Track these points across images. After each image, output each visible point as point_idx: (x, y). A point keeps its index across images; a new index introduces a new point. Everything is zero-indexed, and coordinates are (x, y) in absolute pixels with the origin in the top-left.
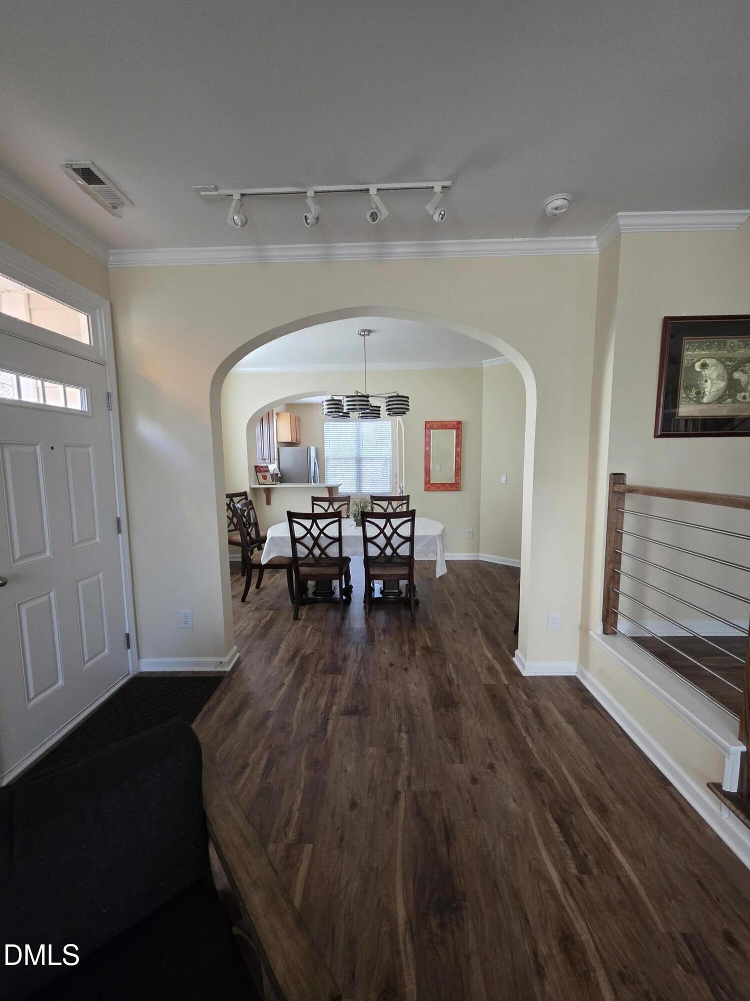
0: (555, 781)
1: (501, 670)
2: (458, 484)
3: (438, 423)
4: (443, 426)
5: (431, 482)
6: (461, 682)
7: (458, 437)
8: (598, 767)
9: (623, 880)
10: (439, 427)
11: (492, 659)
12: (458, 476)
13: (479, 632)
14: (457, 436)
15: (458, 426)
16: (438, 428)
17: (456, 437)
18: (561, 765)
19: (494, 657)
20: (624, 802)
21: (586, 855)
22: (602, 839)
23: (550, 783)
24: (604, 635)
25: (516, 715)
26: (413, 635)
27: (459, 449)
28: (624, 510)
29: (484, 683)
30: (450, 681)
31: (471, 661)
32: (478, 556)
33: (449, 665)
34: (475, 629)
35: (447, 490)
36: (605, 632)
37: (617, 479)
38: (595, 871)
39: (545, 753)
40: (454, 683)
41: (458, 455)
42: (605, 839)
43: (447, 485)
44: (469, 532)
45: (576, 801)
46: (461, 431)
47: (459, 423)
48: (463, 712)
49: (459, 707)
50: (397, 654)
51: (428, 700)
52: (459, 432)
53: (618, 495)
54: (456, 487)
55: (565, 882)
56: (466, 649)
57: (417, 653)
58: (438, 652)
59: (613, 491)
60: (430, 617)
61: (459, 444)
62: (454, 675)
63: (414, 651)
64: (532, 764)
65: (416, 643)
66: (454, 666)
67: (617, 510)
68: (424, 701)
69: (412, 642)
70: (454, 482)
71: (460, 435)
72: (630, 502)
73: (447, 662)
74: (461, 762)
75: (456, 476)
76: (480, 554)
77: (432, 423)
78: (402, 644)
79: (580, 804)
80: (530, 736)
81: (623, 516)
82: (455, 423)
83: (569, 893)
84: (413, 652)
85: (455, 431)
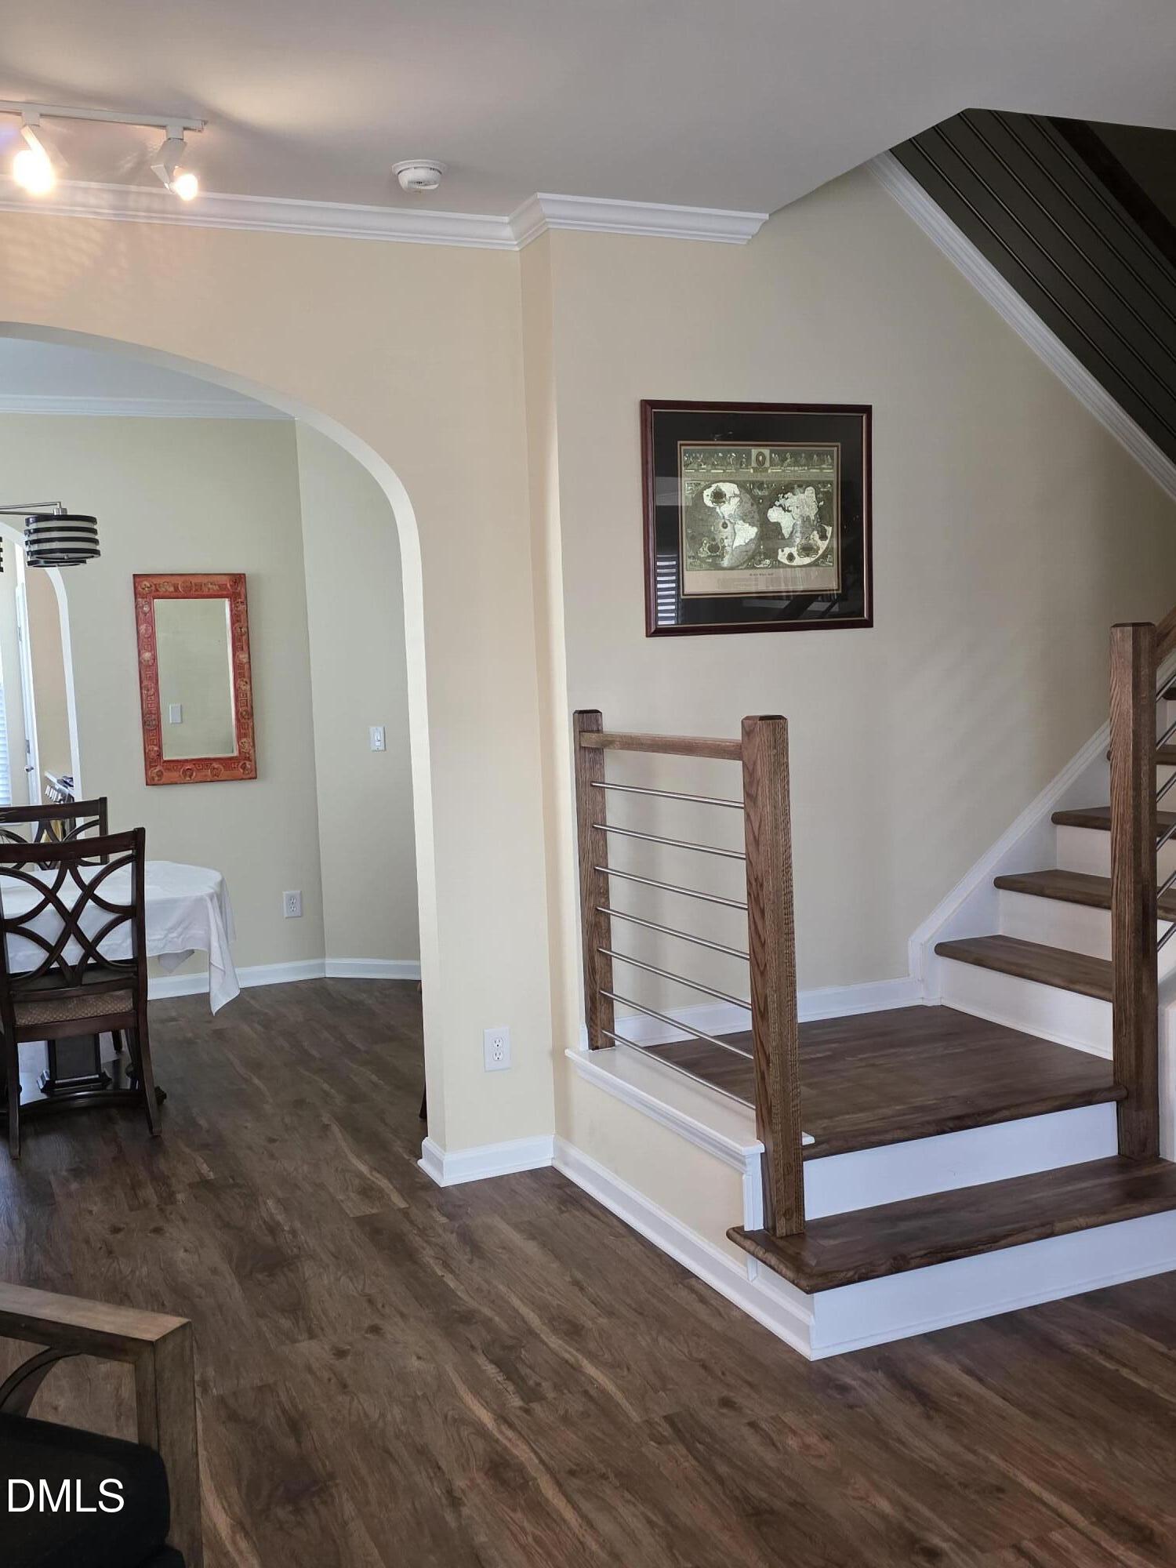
0: (497, 1319)
1: (391, 1187)
2: (249, 759)
3: (174, 580)
4: (190, 587)
5: (166, 758)
6: (298, 1225)
7: (239, 619)
8: (576, 1283)
9: (593, 1392)
10: (176, 589)
11: (371, 1172)
12: (245, 735)
13: (335, 1129)
14: (236, 618)
15: (234, 588)
16: (176, 595)
17: (233, 624)
18: (509, 1297)
19: (373, 1169)
20: (611, 1313)
21: (538, 1385)
22: (567, 1362)
23: (487, 1323)
24: (591, 1051)
25: (424, 1249)
26: (162, 1165)
27: (243, 657)
28: (604, 783)
29: (351, 1216)
30: (273, 1229)
31: (321, 1186)
32: (322, 967)
33: (265, 1203)
34: (326, 1127)
35: (216, 779)
36: (594, 1046)
37: (586, 720)
38: (551, 1395)
39: (479, 1290)
40: (283, 1230)
41: (243, 672)
42: (572, 1360)
43: (216, 765)
44: (291, 898)
45: (531, 1332)
46: (245, 602)
47: (238, 579)
48: (308, 1269)
49: (299, 1264)
50: (126, 1207)
51: (224, 1267)
52: (241, 607)
53: (591, 755)
54: (244, 767)
55: (502, 1418)
56: (306, 1168)
57: (180, 1197)
58: (236, 1185)
59: (581, 747)
60: (203, 1122)
61: (242, 640)
62: (280, 1218)
63: (172, 1195)
64: (454, 1307)
65: (173, 1180)
66: (279, 1201)
67: (592, 786)
68: (214, 1271)
69: (161, 1180)
70: (236, 754)
71: (243, 617)
72: (615, 768)
73: (260, 1199)
74: (312, 1336)
75: (240, 737)
76: (328, 961)
77: (156, 581)
78: (135, 1186)
79: (536, 1334)
80: (452, 1272)
81: (603, 797)
82: (225, 580)
83: (507, 1426)
84: (169, 1198)
85: (227, 602)
